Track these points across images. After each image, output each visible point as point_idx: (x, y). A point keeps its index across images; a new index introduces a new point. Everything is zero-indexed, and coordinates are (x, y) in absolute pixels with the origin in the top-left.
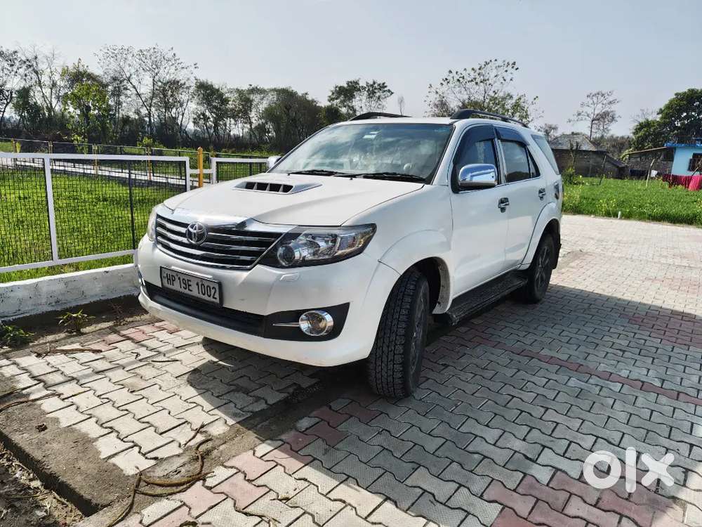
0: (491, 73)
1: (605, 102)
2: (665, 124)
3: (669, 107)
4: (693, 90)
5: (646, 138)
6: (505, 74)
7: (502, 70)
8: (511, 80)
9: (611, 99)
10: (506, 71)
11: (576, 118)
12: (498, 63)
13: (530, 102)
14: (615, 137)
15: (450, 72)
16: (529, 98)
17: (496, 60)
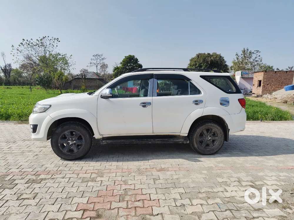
0: (47, 42)
1: (100, 59)
2: (123, 68)
3: (123, 61)
4: (130, 55)
5: (118, 73)
6: (53, 43)
7: (52, 42)
8: (57, 46)
9: (102, 57)
10: (54, 42)
11: (90, 65)
12: (49, 38)
13: (69, 57)
14: (110, 74)
15: (24, 40)
16: (68, 56)
17: (48, 37)
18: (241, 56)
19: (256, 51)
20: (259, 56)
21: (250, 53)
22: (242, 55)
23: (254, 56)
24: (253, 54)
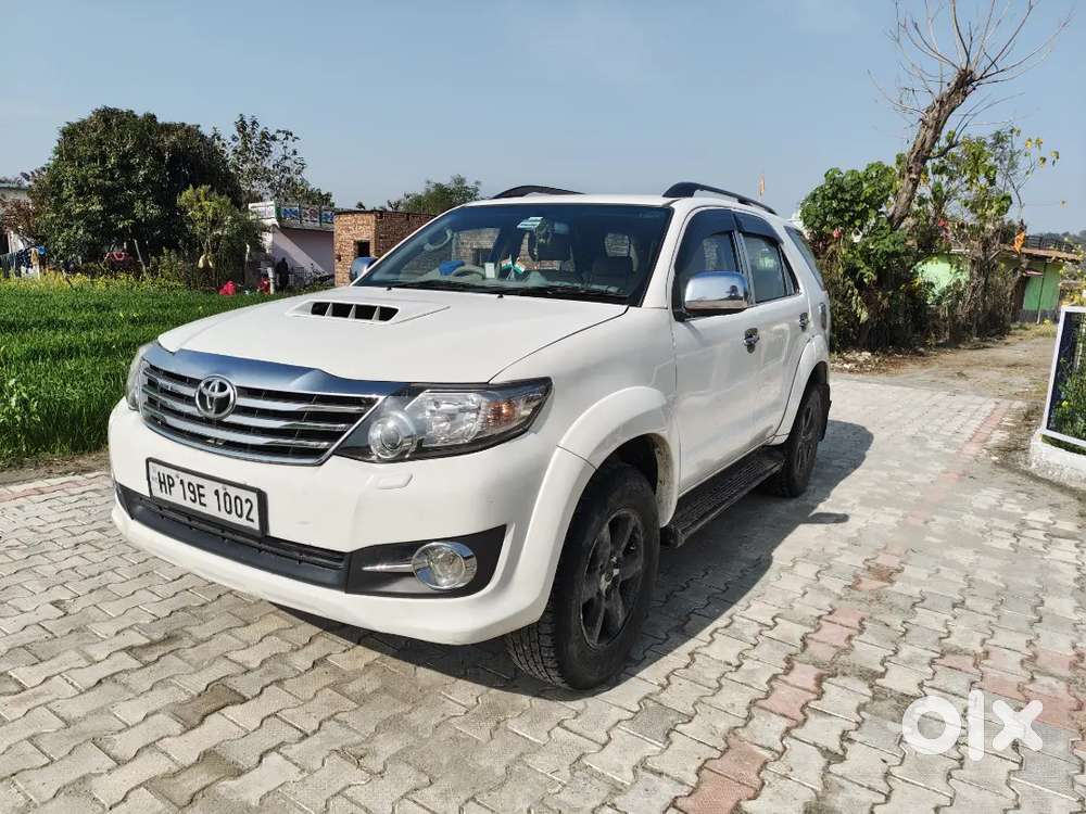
18: (234, 144)
19: (284, 132)
20: (295, 153)
21: (264, 135)
22: (234, 138)
23: (277, 150)
24: (272, 143)
